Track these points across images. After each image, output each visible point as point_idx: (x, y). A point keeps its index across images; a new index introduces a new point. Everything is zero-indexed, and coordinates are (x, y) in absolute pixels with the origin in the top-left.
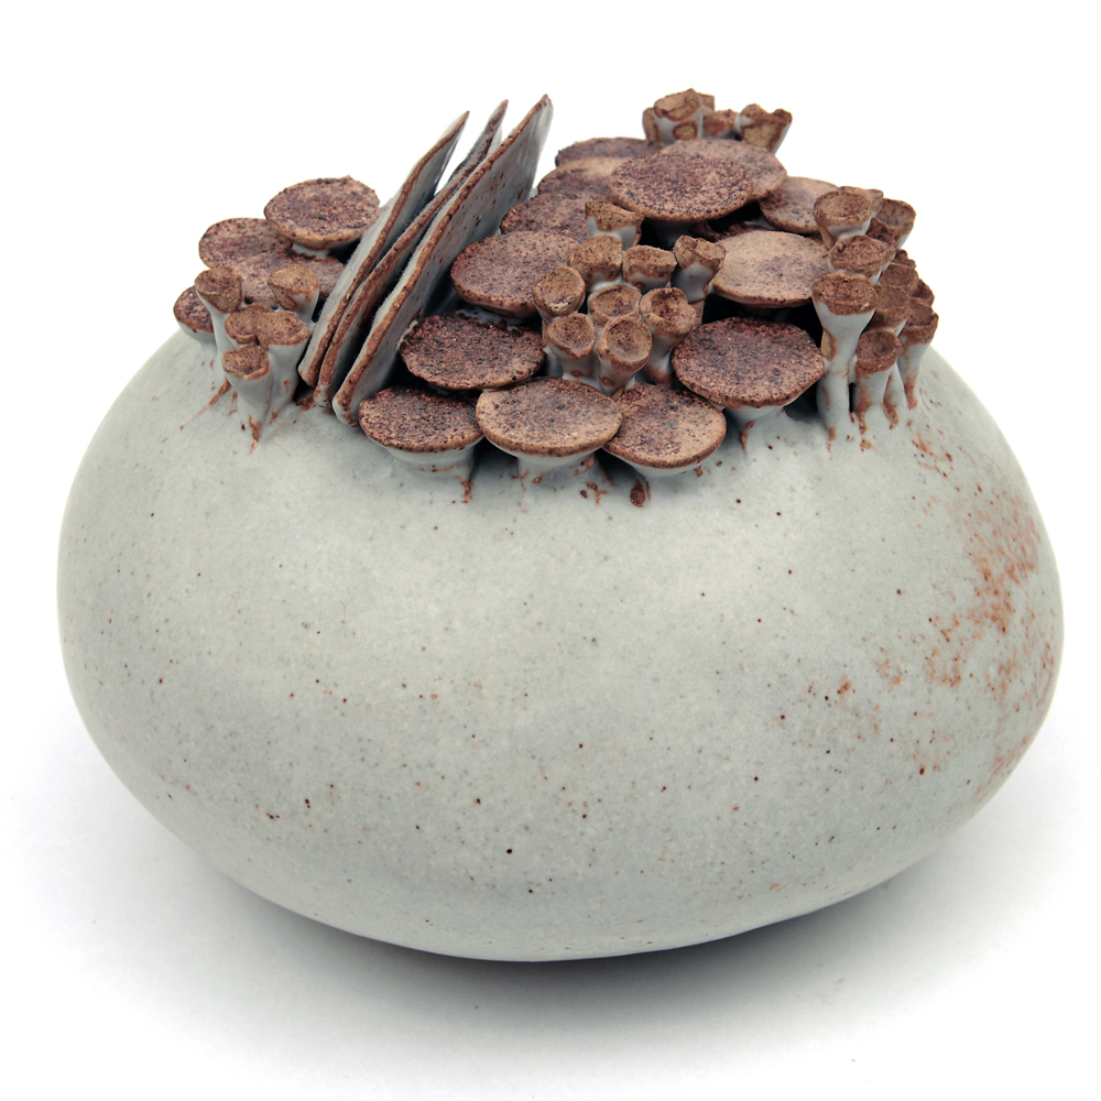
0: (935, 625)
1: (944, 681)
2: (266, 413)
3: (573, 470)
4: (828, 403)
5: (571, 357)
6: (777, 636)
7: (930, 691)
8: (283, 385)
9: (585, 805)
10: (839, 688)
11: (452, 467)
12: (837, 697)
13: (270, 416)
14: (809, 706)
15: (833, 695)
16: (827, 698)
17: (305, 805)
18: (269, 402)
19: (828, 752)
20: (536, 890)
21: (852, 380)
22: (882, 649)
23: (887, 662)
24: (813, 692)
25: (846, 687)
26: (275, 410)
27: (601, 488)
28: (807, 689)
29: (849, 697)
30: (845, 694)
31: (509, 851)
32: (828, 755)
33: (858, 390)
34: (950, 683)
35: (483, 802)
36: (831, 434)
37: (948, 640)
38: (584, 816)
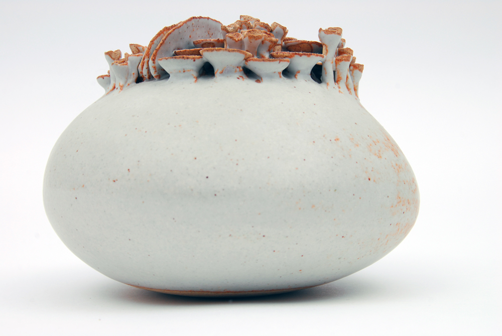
0: (370, 138)
1: (375, 155)
2: (126, 82)
3: (234, 69)
4: (326, 73)
5: (234, 41)
6: (310, 118)
8: (132, 74)
9: (238, 160)
10: (335, 139)
11: (190, 70)
12: (334, 142)
13: (127, 84)
15: (333, 140)
16: (330, 141)
17: (128, 171)
18: (127, 79)
19: (332, 157)
20: (217, 194)
21: (334, 70)
23: (353, 139)
24: (325, 137)
25: (338, 139)
26: (129, 83)
27: (244, 77)
28: (323, 136)
30: (338, 141)
31: (207, 177)
33: (336, 73)
34: (378, 157)
35: (197, 159)
36: (328, 84)
37: (375, 144)
38: (237, 164)
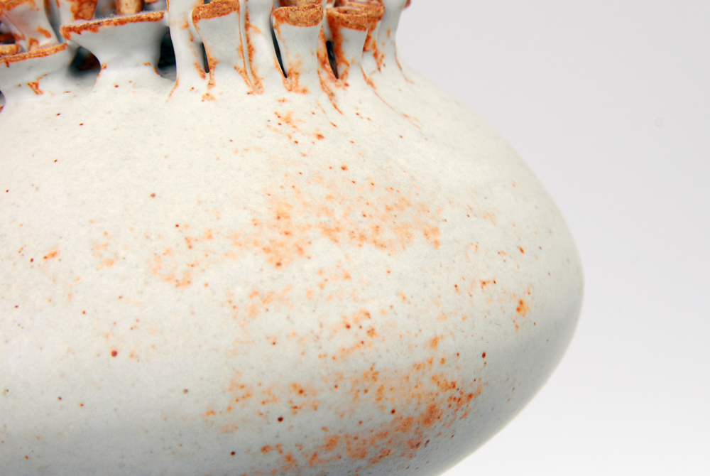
0: (180, 231)
1: (168, 279)
6: (14, 204)
7: (146, 283)
10: (46, 254)
12: (42, 261)
14: (14, 264)
15: (39, 259)
16: (32, 260)
19: (17, 307)
22: (106, 233)
23: (107, 245)
24: (22, 253)
25: (53, 255)
28: (18, 250)
29: (54, 263)
30: (50, 261)
32: (16, 309)
34: (175, 284)
37: (190, 247)
